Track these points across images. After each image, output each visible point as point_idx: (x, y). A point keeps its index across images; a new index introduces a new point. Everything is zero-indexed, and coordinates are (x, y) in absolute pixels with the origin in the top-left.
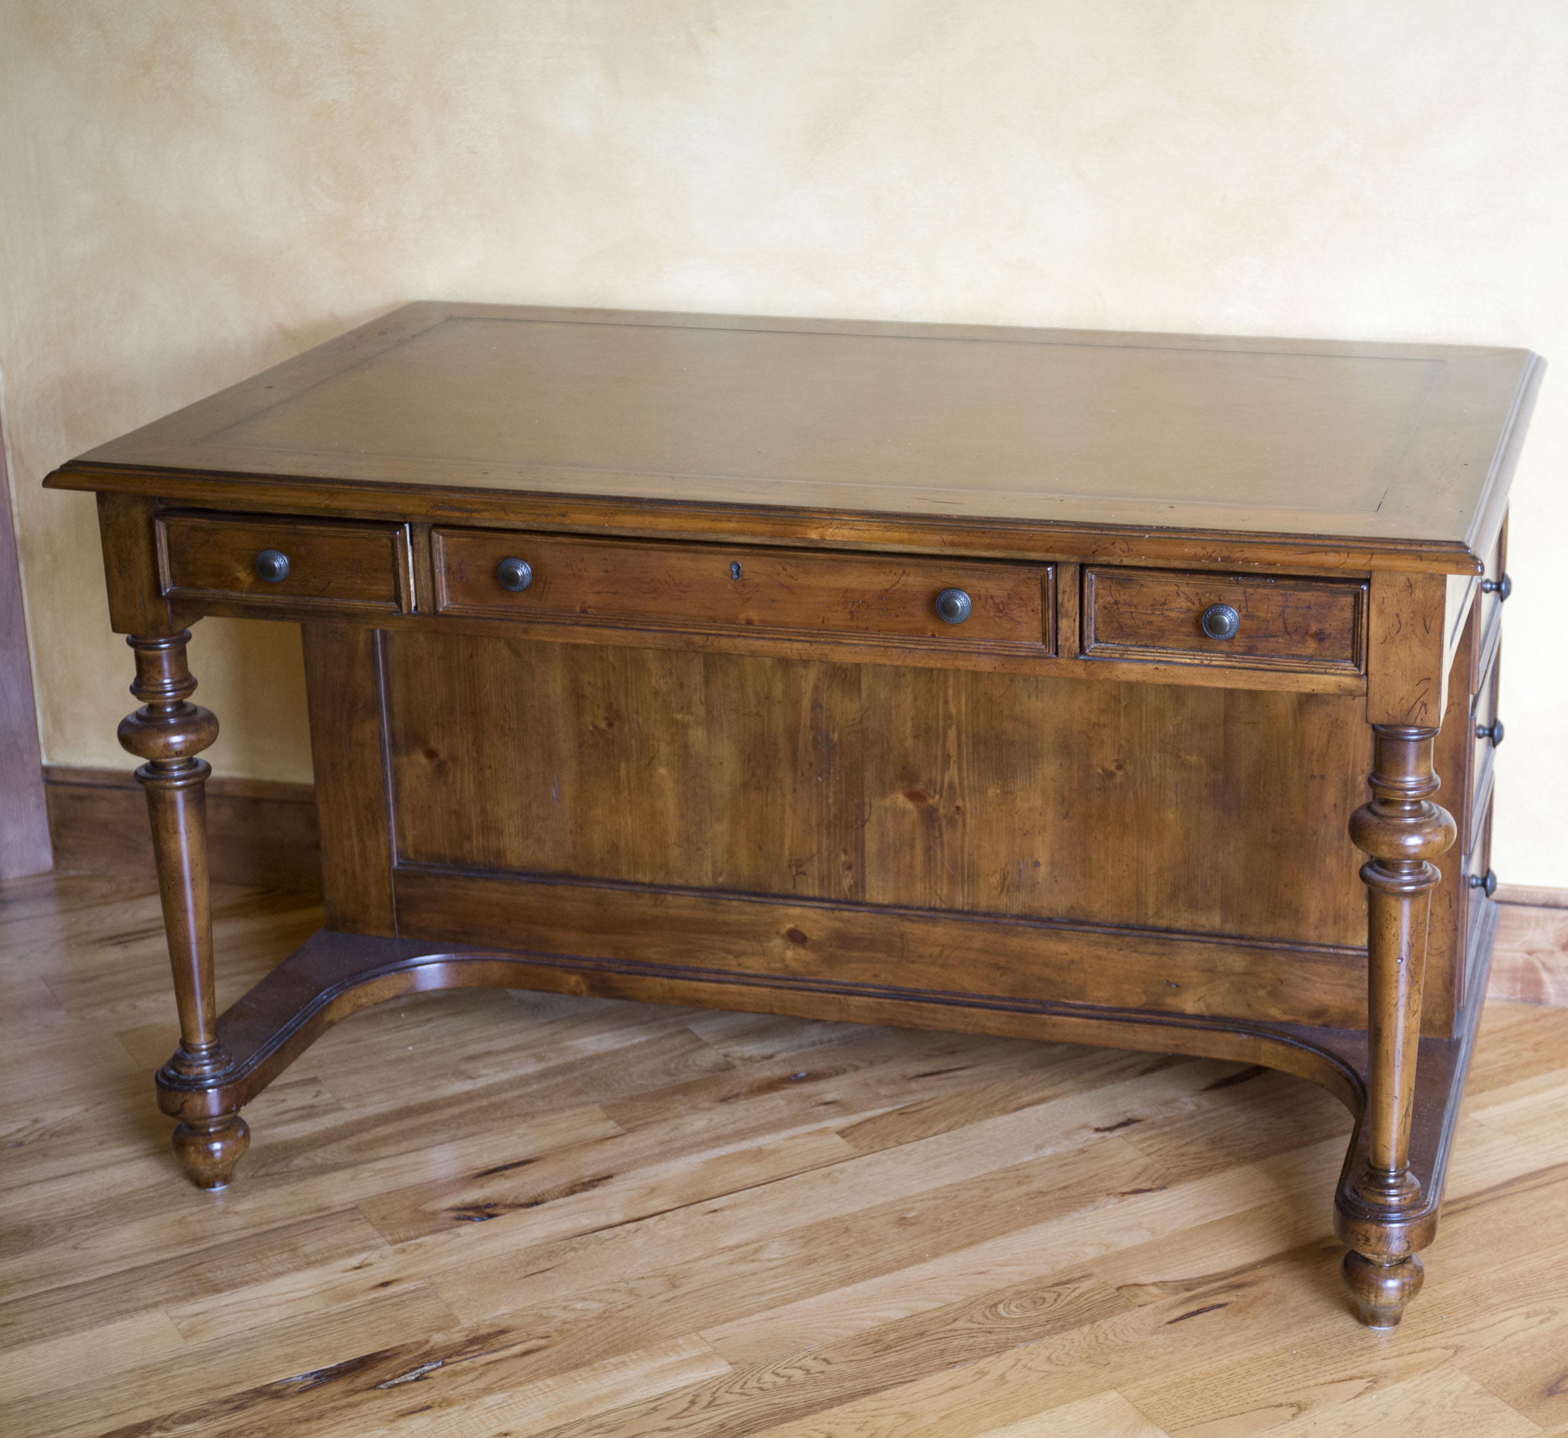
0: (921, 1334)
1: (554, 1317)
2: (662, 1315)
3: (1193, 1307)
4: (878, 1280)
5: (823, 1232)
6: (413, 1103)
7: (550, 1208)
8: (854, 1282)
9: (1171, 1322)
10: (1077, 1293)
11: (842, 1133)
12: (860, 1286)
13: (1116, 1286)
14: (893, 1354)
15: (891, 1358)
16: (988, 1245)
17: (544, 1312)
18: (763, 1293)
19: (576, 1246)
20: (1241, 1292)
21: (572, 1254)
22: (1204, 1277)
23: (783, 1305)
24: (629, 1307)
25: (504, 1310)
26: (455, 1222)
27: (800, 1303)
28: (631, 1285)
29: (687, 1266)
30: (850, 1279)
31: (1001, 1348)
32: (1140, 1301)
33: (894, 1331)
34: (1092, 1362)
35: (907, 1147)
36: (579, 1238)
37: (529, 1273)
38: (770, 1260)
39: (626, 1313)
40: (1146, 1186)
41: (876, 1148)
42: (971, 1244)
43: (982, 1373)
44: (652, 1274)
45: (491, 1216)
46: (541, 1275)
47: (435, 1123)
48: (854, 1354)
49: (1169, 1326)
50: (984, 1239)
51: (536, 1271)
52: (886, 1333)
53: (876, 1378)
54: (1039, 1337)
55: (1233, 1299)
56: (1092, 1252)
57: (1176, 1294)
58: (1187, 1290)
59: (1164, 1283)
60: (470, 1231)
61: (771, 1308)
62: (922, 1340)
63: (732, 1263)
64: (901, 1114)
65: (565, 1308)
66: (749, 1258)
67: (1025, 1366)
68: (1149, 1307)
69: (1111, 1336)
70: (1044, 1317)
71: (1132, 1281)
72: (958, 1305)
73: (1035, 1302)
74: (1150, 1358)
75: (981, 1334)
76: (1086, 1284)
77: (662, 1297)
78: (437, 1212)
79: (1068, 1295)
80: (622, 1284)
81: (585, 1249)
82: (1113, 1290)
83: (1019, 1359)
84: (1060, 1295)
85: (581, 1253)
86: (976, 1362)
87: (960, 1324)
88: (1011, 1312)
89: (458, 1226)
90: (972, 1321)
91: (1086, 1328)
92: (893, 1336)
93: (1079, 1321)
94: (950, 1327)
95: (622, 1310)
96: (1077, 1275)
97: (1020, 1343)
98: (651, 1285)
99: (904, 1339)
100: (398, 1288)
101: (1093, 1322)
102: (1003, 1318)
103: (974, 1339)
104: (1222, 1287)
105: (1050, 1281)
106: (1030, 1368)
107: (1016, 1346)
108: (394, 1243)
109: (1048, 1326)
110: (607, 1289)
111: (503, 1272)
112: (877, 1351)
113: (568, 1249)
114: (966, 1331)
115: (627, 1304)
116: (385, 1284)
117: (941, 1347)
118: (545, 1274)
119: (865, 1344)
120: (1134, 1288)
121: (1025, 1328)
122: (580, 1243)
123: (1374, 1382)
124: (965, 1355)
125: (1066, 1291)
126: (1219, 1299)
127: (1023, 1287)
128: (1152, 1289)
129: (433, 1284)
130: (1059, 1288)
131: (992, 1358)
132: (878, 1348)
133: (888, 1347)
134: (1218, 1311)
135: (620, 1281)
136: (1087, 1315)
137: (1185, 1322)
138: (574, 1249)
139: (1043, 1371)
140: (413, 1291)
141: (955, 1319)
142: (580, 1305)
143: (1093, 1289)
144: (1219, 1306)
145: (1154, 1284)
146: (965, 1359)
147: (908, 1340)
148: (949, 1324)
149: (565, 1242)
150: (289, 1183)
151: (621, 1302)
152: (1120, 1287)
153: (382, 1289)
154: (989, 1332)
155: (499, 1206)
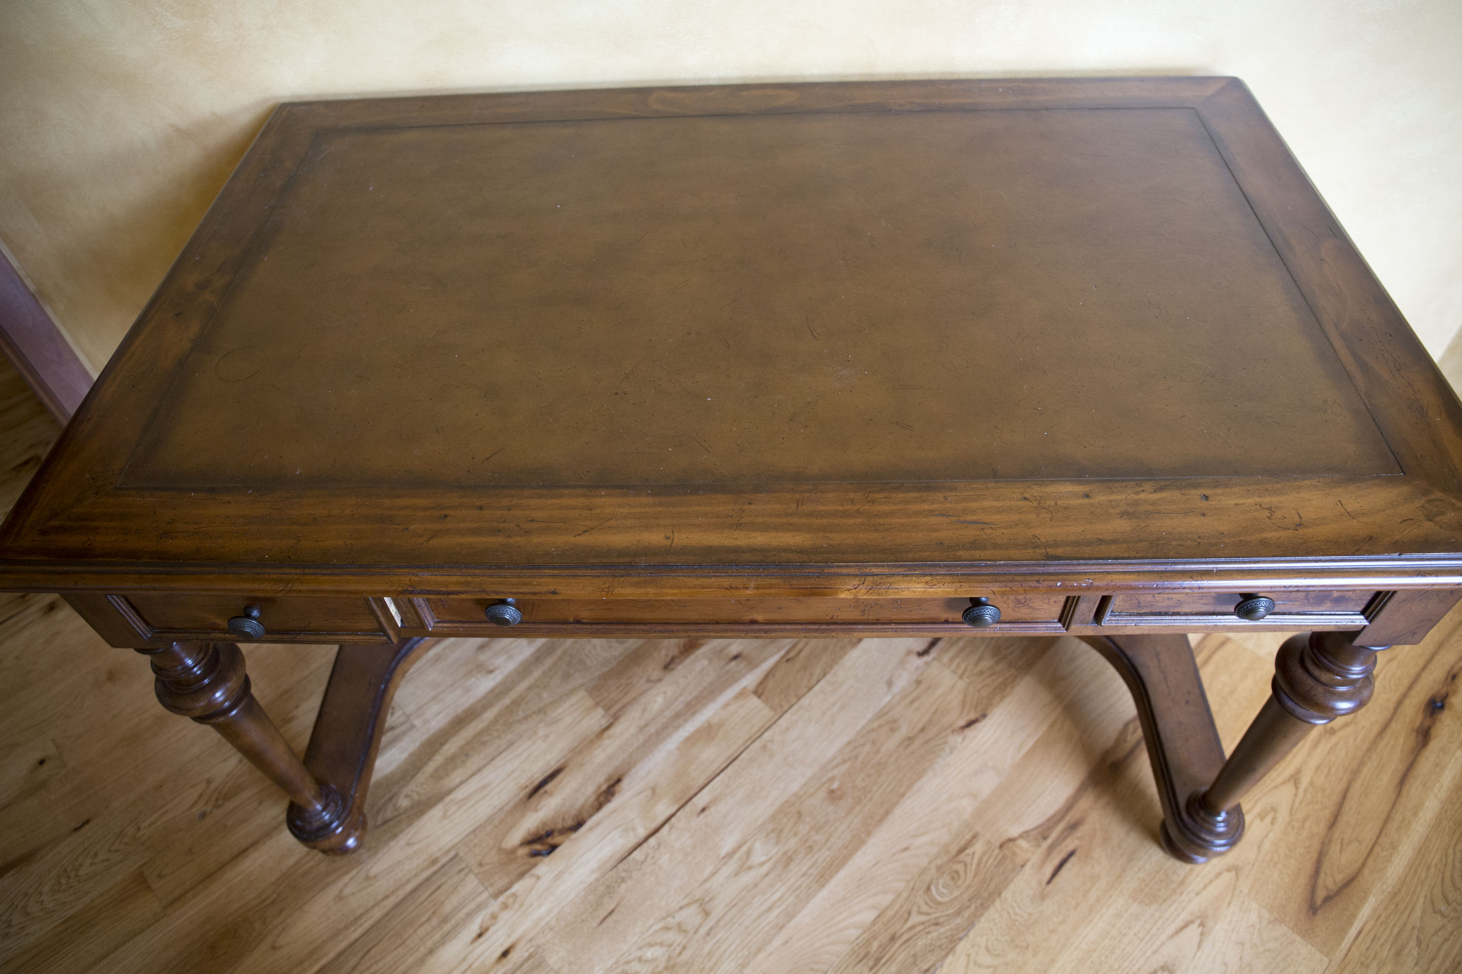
0: (893, 939)
2: (710, 954)
3: (1056, 861)
4: (842, 874)
5: (785, 820)
6: (459, 711)
7: (591, 829)
8: (827, 881)
9: (1049, 882)
10: (975, 861)
11: (758, 692)
12: (832, 885)
13: (998, 844)
14: (884, 968)
16: (898, 812)
17: (627, 968)
18: (769, 909)
19: (623, 874)
20: (1079, 833)
21: (623, 886)
22: (1049, 820)
23: (789, 921)
24: (684, 948)
26: (532, 860)
27: (799, 917)
28: (678, 918)
29: (707, 885)
30: (823, 878)
31: (953, 942)
32: (1019, 861)
33: (874, 937)
34: (1016, 946)
35: (805, 701)
36: (621, 866)
37: (602, 917)
38: (762, 864)
39: (686, 956)
40: (972, 716)
41: (786, 707)
42: (887, 813)
44: (686, 901)
45: (553, 848)
46: (610, 919)
47: (481, 733)
49: (1050, 887)
50: (894, 805)
51: (605, 914)
52: (868, 942)
54: (971, 923)
55: (1076, 842)
56: (968, 806)
57: (1039, 846)
58: (1045, 838)
59: (1027, 832)
60: (546, 867)
61: (782, 927)
62: (897, 945)
63: (736, 875)
64: (788, 660)
65: (640, 959)
66: (746, 865)
67: (975, 963)
68: (1028, 869)
69: (1018, 911)
70: (966, 896)
71: (1005, 837)
72: (905, 895)
73: (953, 878)
74: (1052, 931)
75: (932, 928)
76: (978, 847)
77: (703, 931)
78: (513, 851)
79: (971, 865)
80: (670, 920)
81: (630, 877)
82: (997, 851)
83: (969, 956)
84: (966, 865)
85: (629, 883)
86: (941, 966)
87: (915, 919)
88: (942, 895)
89: (534, 865)
90: (920, 913)
91: (997, 903)
92: (875, 945)
93: (990, 895)
94: (909, 924)
95: (680, 954)
96: (968, 837)
97: (961, 935)
98: (690, 916)
99: (884, 948)
100: (515, 957)
101: (999, 895)
102: (940, 903)
103: (930, 936)
104: (1065, 830)
105: (954, 849)
106: (980, 966)
107: (961, 939)
108: (496, 896)
109: (973, 907)
110: (662, 929)
111: (583, 921)
112: (871, 969)
113: (619, 880)
114: (921, 927)
115: (681, 946)
116: (505, 954)
117: (912, 953)
118: (613, 916)
119: (861, 961)
120: (1010, 844)
121: (958, 913)
122: (624, 871)
123: (1202, 925)
124: (932, 958)
125: (968, 860)
126: (1069, 844)
127: (939, 862)
128: (1022, 843)
129: (538, 947)
130: (962, 857)
131: (950, 958)
132: (871, 963)
133: (878, 960)
134: (1073, 860)
135: (668, 916)
136: (992, 886)
137: (1057, 879)
138: (623, 880)
139: (989, 967)
140: (528, 959)
141: (909, 914)
142: (649, 954)
143: (984, 854)
144: (1071, 854)
145: (1021, 836)
146: (934, 965)
147: (887, 949)
148: (907, 920)
149: (614, 870)
150: (402, 831)
151: (676, 944)
152: (1001, 847)
153: (505, 961)
154: (937, 924)
155: (556, 834)
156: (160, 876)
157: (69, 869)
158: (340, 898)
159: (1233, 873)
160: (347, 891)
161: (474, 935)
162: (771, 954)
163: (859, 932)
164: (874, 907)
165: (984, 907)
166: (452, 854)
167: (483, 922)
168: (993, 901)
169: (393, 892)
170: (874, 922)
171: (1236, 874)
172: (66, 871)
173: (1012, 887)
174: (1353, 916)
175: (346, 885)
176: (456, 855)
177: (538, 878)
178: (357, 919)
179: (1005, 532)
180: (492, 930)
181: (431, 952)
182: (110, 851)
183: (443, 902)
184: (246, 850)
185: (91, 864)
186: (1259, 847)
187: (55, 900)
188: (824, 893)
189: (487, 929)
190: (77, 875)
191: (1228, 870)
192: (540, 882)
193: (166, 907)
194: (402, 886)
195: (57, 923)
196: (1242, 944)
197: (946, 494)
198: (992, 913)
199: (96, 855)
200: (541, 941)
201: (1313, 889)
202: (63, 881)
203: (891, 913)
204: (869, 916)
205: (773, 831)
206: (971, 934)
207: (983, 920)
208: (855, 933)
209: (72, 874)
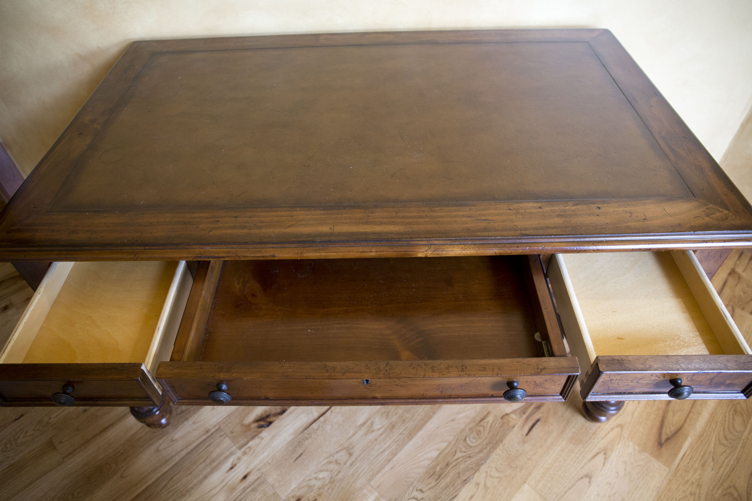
0: (447, 465)
1: (314, 486)
2: (353, 475)
3: (530, 424)
4: (420, 433)
7: (290, 413)
8: (413, 437)
9: (527, 435)
10: (489, 425)
12: (416, 439)
13: (500, 416)
14: (443, 480)
15: (443, 483)
17: (309, 483)
18: (383, 452)
19: (307, 436)
20: (542, 410)
21: (307, 442)
22: (526, 404)
23: (393, 457)
24: (339, 472)
25: (294, 486)
26: (259, 430)
27: (399, 455)
28: (335, 457)
29: (351, 440)
30: (411, 436)
31: (478, 466)
32: (511, 425)
33: (438, 464)
34: (511, 467)
36: (306, 431)
37: (296, 457)
38: (379, 429)
39: (340, 476)
43: (478, 484)
44: (340, 448)
45: (270, 423)
46: (300, 458)
48: (429, 484)
49: (527, 437)
52: (435, 467)
53: (443, 497)
54: (488, 456)
55: (540, 415)
57: (521, 417)
58: (524, 413)
59: (515, 411)
60: (266, 433)
61: (390, 461)
62: (449, 468)
63: (366, 435)
65: (316, 478)
66: (371, 430)
67: (490, 476)
68: (516, 427)
69: (511, 449)
70: (485, 443)
71: (504, 413)
72: (453, 443)
73: (478, 434)
74: (529, 459)
75: (468, 459)
76: (490, 419)
77: (348, 463)
78: (249, 425)
79: (487, 427)
80: (331, 458)
81: (311, 437)
82: (500, 420)
83: (487, 472)
84: (484, 427)
85: (310, 440)
86: (473, 478)
87: (458, 455)
88: (472, 442)
89: (260, 432)
90: (461, 452)
91: (501, 446)
92: (438, 468)
93: (497, 442)
94: (456, 457)
95: (337, 475)
96: (485, 413)
97: (483, 462)
98: (342, 456)
99: (442, 469)
100: (250, 479)
101: (502, 442)
102: (471, 447)
103: (466, 463)
104: (534, 409)
105: (478, 420)
106: (492, 477)
107: (482, 464)
108: (240, 448)
109: (488, 448)
110: (327, 463)
111: (286, 459)
112: (437, 480)
113: (305, 439)
114: (462, 459)
115: (338, 471)
116: (245, 477)
117: (458, 471)
118: (302, 457)
119: (431, 476)
120: (507, 417)
121: (481, 451)
122: (308, 434)
123: (605, 454)
124: (467, 474)
125: (485, 425)
126: (536, 417)
127: (470, 426)
128: (513, 416)
129: (262, 473)
130: (482, 423)
131: (477, 474)
132: (436, 478)
133: (440, 476)
134: (539, 424)
135: (330, 456)
136: (498, 438)
137: (531, 433)
138: (307, 439)
139: (497, 478)
140: (257, 479)
141: (456, 452)
142: (321, 475)
143: (493, 421)
144: (538, 421)
145: (512, 412)
146: (469, 477)
147: (445, 470)
148: (454, 455)
149: (302, 434)
150: (191, 416)
151: (335, 469)
152: (502, 418)
153: (245, 481)
154: (470, 457)
155: (272, 416)
156: (61, 442)
157: (12, 440)
158: (157, 451)
159: (620, 428)
160: (161, 447)
161: (228, 468)
162: (384, 474)
163: (431, 461)
164: (437, 449)
165: (494, 448)
166: (217, 427)
167: (233, 461)
168: (499, 445)
169: (186, 447)
170: (437, 457)
171: (622, 429)
172: (10, 441)
173: (508, 437)
174: (680, 448)
175: (161, 444)
176: (219, 428)
177: (262, 439)
178: (166, 462)
179: (500, 224)
180: (238, 465)
181: (206, 477)
182: (34, 430)
183: (212, 452)
184: (108, 427)
185: (24, 437)
186: (632, 415)
187: (4, 456)
188: (411, 443)
189: (235, 465)
190: (16, 443)
191: (617, 427)
192: (263, 441)
193: (64, 458)
194: (191, 444)
195: (4, 468)
196: (625, 463)
197: (470, 208)
198: (498, 451)
199: (27, 432)
200: (264, 470)
201: (660, 435)
202: (9, 446)
203: (446, 452)
204: (435, 454)
205: (384, 412)
206: (488, 462)
207: (493, 454)
208: (427, 462)
209: (14, 442)
